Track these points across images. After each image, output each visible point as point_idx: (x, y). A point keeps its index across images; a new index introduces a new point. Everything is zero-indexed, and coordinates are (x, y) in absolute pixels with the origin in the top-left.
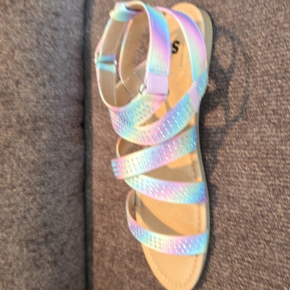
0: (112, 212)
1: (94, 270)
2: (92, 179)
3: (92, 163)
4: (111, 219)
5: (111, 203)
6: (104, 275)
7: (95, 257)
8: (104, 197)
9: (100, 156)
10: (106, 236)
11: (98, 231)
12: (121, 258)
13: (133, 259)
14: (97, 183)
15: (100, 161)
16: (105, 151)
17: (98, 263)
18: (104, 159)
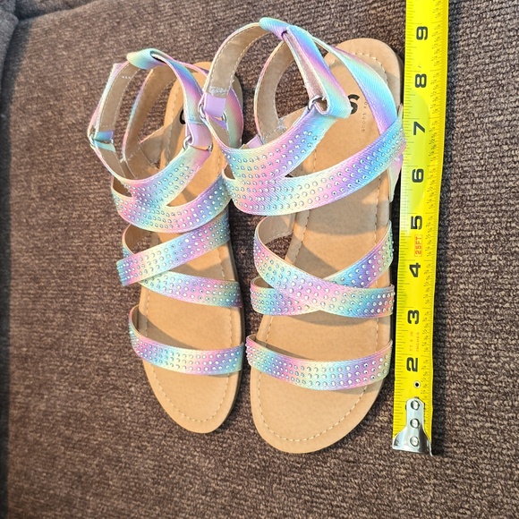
0: (40, 365)
1: (10, 447)
2: (8, 322)
3: (9, 301)
4: (39, 374)
5: (39, 353)
6: (26, 451)
7: (12, 428)
8: (28, 346)
9: (22, 290)
10: (30, 398)
11: (18, 393)
12: (54, 425)
13: (70, 423)
14: (16, 327)
15: (22, 298)
16: (32, 284)
17: (16, 436)
18: (30, 294)
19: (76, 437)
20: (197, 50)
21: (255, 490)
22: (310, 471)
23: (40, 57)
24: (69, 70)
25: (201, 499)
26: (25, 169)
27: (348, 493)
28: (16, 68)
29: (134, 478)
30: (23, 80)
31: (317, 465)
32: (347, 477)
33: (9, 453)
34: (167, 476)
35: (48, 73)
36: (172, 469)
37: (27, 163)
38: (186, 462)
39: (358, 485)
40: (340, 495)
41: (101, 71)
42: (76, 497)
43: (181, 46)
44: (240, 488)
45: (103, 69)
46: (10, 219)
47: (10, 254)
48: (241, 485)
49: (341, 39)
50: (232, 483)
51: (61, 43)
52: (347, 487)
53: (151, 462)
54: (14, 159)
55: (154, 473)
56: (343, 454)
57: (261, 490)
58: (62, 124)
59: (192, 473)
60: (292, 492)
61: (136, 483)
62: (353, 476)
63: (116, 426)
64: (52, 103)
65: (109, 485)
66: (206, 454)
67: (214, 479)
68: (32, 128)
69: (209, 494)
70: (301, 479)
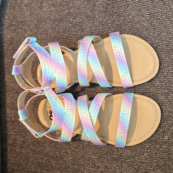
1: (8, 154)
4: (20, 127)
6: (16, 156)
7: (9, 148)
9: (11, 97)
10: (16, 136)
11: (11, 134)
12: (27, 146)
13: (35, 145)
14: (9, 110)
15: (11, 99)
16: (15, 94)
17: (10, 150)
18: (15, 98)
19: (38, 150)
20: (83, 7)
21: (115, 165)
22: (137, 158)
23: (14, 9)
24: (28, 14)
25: (93, 169)
26: (10, 51)
27: (152, 164)
28: (3, 13)
29: (63, 163)
30: (7, 18)
31: (140, 156)
32: (152, 159)
33: (8, 157)
34: (78, 162)
35: (18, 15)
36: (80, 159)
37: (11, 49)
38: (85, 157)
39: (157, 162)
40: (149, 165)
41: (42, 15)
42: (39, 171)
43: (76, 6)
44: (109, 165)
45: (42, 14)
46: (4, 70)
47: (5, 83)
48: (108, 164)
49: (145, 5)
50: (105, 163)
51: (23, 4)
52: (152, 163)
53: (71, 157)
54: (5, 47)
55: (72, 161)
56: (150, 151)
57: (117, 165)
58: (26, 34)
59: (88, 161)
60: (130, 165)
61: (64, 165)
62: (154, 159)
63: (55, 145)
64: (21, 27)
65: (53, 166)
66: (94, 153)
67: (97, 162)
68: (12, 36)
69: (96, 167)
70: (133, 161)
